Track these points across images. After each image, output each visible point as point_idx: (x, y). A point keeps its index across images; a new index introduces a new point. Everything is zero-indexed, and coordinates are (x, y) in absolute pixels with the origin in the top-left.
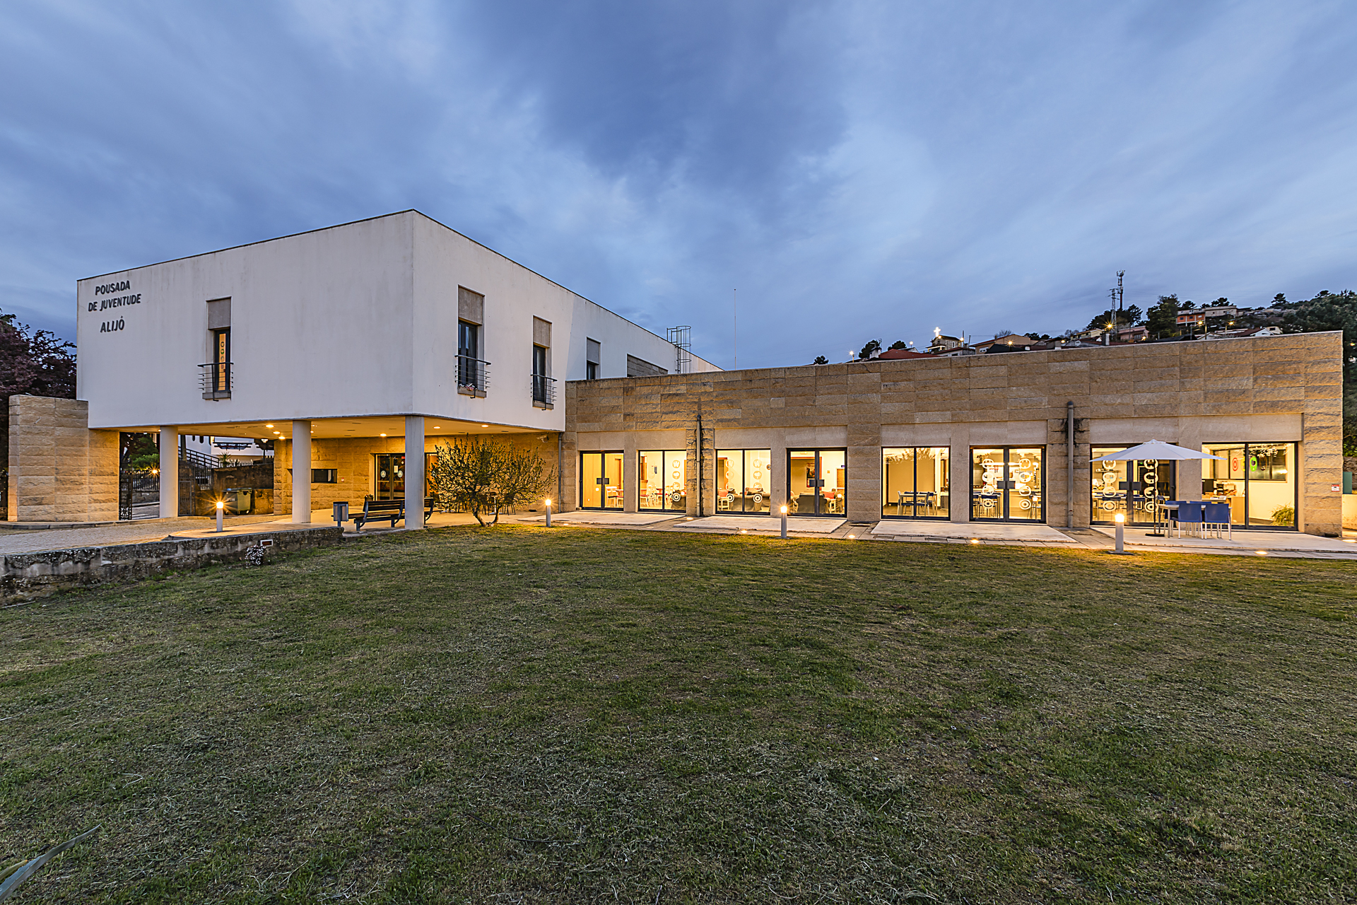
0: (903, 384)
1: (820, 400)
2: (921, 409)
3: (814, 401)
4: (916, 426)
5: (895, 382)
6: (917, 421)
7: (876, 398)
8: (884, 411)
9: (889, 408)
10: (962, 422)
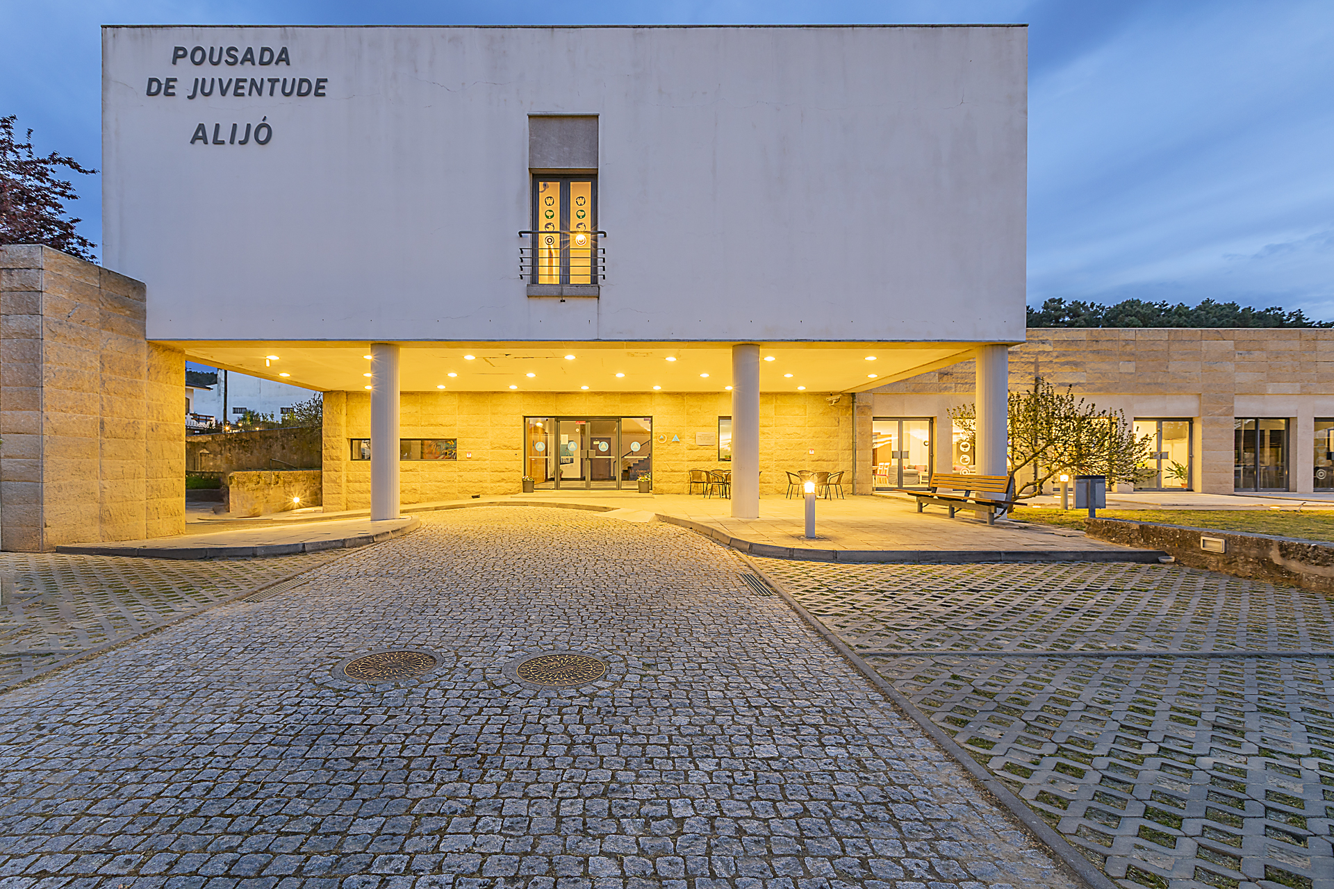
0: (1256, 354)
1: (1173, 367)
2: (1273, 380)
3: (1167, 367)
4: (1266, 396)
5: (1249, 352)
6: (1270, 391)
7: (1230, 367)
8: (1238, 380)
9: (1244, 378)
10: (1310, 394)
